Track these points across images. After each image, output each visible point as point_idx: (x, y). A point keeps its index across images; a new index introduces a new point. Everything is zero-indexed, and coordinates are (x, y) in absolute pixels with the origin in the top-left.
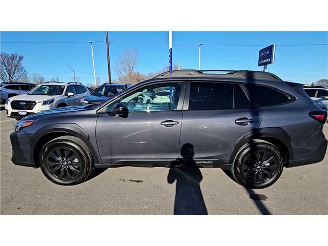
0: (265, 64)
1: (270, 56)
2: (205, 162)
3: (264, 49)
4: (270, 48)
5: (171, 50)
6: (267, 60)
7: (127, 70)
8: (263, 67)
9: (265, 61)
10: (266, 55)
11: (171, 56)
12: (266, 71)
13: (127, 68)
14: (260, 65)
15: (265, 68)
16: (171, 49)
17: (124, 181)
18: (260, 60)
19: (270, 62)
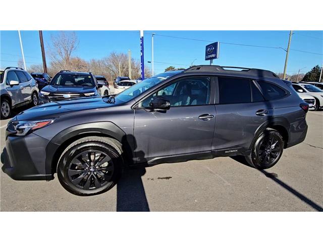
0: (211, 59)
1: (215, 52)
2: (232, 151)
3: (210, 45)
4: (215, 45)
5: (142, 39)
6: (213, 56)
7: (64, 54)
8: (209, 61)
9: (211, 56)
10: (212, 51)
11: (142, 45)
12: (212, 64)
13: (63, 51)
14: (206, 59)
15: (211, 62)
16: (143, 37)
17: (152, 179)
18: (207, 55)
19: (215, 58)
